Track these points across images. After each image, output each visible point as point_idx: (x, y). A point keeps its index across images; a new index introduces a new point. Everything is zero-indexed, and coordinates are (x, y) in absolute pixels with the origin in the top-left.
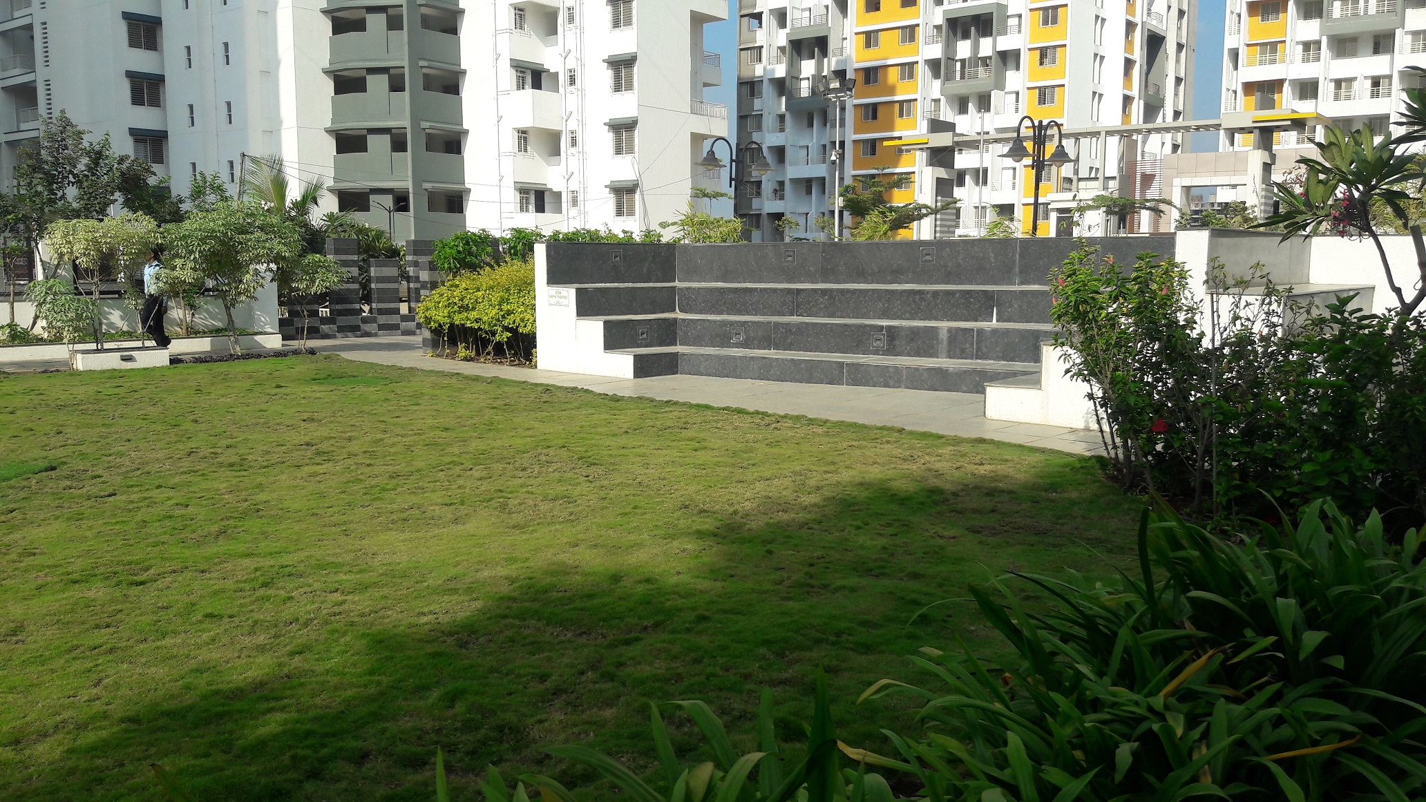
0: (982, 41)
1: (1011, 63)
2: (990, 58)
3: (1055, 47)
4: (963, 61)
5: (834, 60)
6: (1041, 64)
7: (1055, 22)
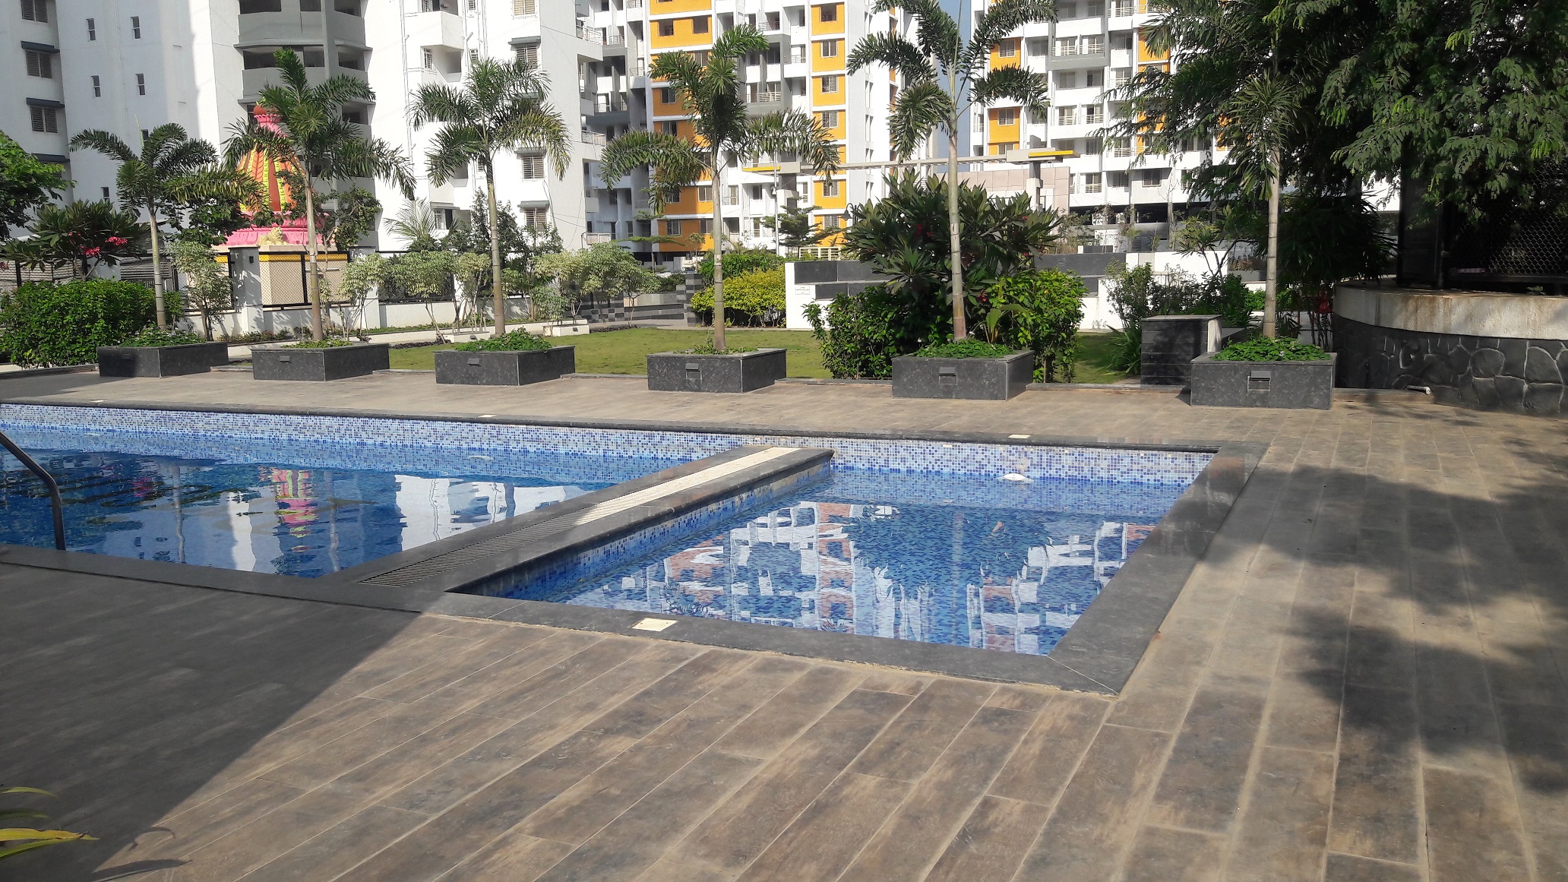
0: (769, 67)
1: (797, 88)
2: (778, 83)
3: (835, 76)
4: (754, 86)
5: (632, 79)
6: (824, 90)
7: (834, 53)
